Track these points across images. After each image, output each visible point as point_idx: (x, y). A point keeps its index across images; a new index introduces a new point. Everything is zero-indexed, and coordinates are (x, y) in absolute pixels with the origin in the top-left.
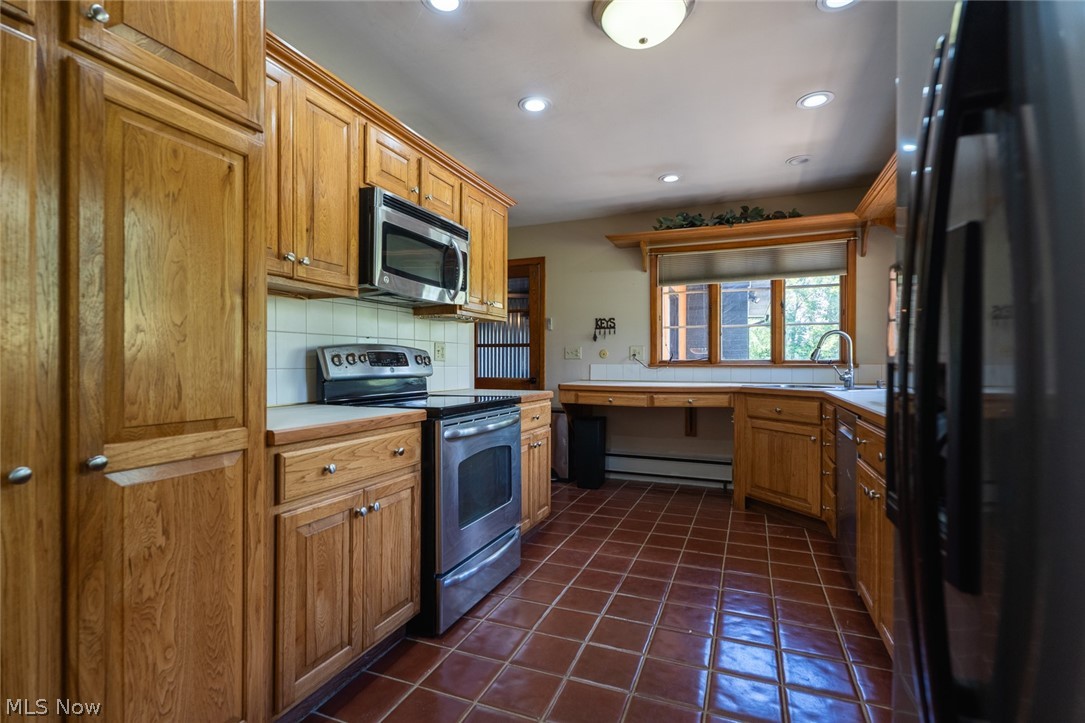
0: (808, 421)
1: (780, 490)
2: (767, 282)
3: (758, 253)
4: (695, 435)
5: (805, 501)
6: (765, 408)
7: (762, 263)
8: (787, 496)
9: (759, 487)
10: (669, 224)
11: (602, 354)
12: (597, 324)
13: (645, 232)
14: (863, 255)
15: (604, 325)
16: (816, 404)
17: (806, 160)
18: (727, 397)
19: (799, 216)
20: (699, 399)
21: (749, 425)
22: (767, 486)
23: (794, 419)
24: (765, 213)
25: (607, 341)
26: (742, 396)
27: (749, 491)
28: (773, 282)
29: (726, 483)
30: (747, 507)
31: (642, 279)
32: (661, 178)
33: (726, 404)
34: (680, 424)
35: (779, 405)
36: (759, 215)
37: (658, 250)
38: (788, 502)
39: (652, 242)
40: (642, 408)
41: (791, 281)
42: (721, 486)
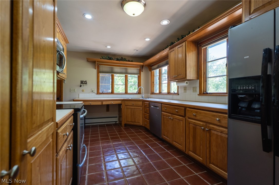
0: (140, 106)
1: (133, 121)
2: (124, 75)
3: (123, 68)
4: (109, 111)
5: (139, 123)
6: (130, 103)
7: (124, 71)
8: (135, 122)
9: (128, 121)
10: (105, 58)
11: (83, 91)
12: (81, 82)
13: (98, 59)
14: (142, 72)
15: (83, 83)
16: (142, 102)
17: (138, 50)
18: (121, 101)
19: (133, 62)
20: (114, 102)
21: (126, 108)
22: (130, 121)
23: (137, 105)
24: (127, 60)
25: (84, 87)
26: (124, 101)
27: (125, 123)
28: (125, 75)
29: (116, 122)
30: (125, 126)
31: (95, 71)
32: (106, 46)
33: (120, 103)
34: (105, 109)
35: (133, 103)
36: (125, 60)
37: (99, 64)
38: (135, 124)
39: (98, 62)
40: (100, 105)
41: (129, 75)
42: (115, 123)
